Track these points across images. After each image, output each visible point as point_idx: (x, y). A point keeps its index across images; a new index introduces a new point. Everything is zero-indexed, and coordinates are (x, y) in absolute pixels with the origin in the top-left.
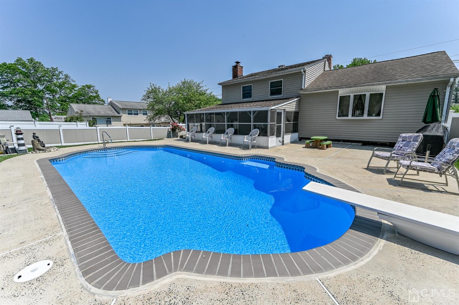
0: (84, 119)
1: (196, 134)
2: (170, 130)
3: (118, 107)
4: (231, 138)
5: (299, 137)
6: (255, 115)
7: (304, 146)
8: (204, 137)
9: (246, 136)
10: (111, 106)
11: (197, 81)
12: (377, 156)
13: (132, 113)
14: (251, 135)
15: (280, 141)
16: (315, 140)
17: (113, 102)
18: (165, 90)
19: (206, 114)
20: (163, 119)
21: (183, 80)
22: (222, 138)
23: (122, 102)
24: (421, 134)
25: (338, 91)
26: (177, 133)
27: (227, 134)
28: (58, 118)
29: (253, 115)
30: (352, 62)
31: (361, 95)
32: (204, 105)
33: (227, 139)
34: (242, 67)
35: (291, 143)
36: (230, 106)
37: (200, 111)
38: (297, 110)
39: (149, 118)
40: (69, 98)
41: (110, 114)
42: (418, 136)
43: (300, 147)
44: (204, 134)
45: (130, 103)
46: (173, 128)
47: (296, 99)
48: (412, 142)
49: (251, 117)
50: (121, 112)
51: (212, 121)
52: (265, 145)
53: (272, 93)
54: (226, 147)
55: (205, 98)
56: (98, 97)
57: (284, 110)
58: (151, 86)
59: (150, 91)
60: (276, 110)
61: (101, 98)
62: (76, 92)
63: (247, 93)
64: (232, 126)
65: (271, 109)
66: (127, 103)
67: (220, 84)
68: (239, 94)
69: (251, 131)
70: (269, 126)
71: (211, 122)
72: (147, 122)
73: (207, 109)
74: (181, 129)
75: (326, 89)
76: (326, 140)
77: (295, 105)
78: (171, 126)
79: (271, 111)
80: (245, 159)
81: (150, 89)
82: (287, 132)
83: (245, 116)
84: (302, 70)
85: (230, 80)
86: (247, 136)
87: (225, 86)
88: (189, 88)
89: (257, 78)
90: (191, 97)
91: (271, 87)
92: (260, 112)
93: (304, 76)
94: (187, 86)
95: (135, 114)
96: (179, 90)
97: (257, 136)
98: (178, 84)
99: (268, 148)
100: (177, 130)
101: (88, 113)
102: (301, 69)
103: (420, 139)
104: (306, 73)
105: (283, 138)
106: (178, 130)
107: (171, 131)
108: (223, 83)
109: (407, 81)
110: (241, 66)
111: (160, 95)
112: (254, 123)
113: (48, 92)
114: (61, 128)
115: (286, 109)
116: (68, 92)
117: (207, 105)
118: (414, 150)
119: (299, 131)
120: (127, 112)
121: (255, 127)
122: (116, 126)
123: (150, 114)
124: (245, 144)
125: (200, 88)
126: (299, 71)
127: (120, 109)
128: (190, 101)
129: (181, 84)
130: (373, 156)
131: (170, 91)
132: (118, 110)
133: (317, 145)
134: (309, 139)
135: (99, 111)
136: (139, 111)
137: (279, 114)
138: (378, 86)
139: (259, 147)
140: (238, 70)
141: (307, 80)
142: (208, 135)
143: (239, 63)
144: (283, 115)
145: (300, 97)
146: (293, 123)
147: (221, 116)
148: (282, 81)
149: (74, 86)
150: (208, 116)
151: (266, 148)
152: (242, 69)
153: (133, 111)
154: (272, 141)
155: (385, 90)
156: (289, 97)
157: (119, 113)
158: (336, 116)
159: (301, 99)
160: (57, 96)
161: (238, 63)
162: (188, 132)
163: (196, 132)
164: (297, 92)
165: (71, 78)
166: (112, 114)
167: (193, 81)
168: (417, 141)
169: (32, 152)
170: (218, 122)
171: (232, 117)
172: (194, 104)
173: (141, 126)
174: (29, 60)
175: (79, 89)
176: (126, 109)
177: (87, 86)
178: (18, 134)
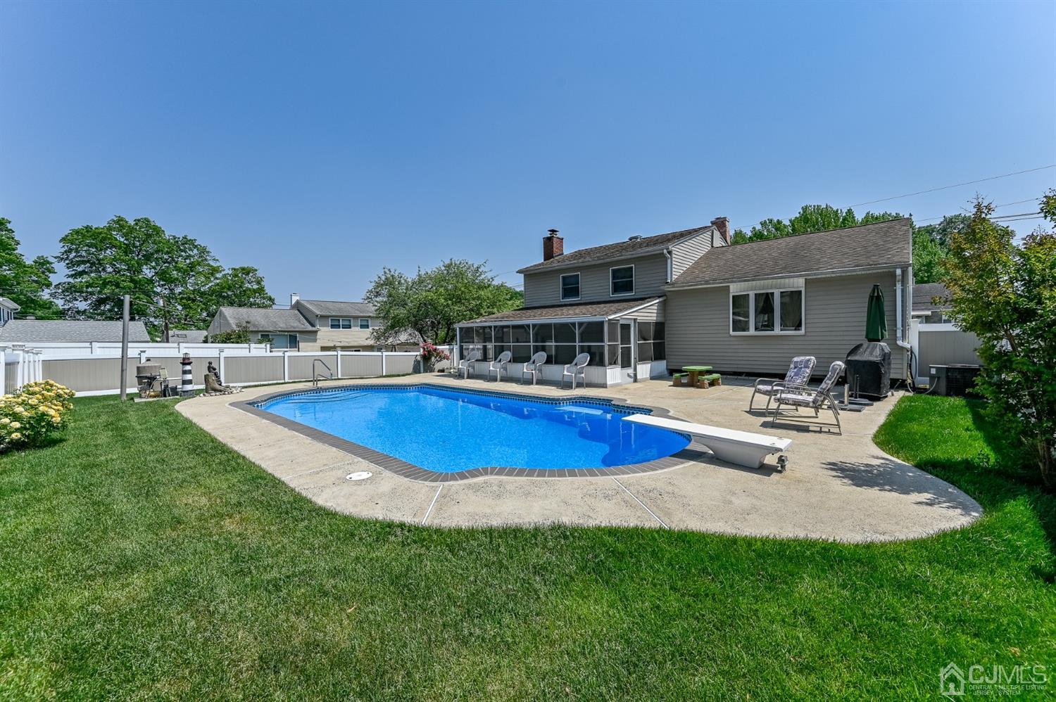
0: (251, 336)
1: (477, 365)
2: (419, 358)
3: (313, 313)
4: (540, 371)
5: (667, 369)
6: (582, 329)
7: (672, 383)
8: (491, 368)
9: (566, 366)
10: (298, 310)
11: (475, 262)
12: (759, 391)
13: (339, 325)
14: (576, 364)
15: (629, 375)
16: (690, 372)
17: (302, 302)
18: (409, 280)
19: (495, 327)
20: (403, 337)
21: (448, 262)
22: (525, 370)
23: (319, 303)
24: (813, 357)
25: (729, 286)
26: (434, 365)
27: (534, 362)
28: (178, 335)
29: (579, 329)
30: (799, 213)
31: (767, 294)
32: (488, 308)
33: (534, 372)
34: (562, 239)
35: (651, 379)
36: (539, 313)
37: (485, 321)
38: (660, 320)
39: (375, 333)
40: (202, 294)
41: (297, 327)
42: (809, 360)
43: (666, 385)
44: (492, 363)
45: (334, 304)
46: (425, 354)
47: (657, 301)
48: (803, 369)
49: (575, 334)
50: (317, 322)
51: (505, 340)
52: (600, 381)
53: (616, 288)
54: (531, 386)
55: (489, 294)
56: (261, 290)
57: (635, 320)
59: (382, 282)
60: (618, 320)
61: (267, 294)
62: (218, 281)
63: (571, 289)
64: (543, 349)
65: (609, 320)
66: (330, 306)
67: (519, 272)
68: (554, 290)
69: (576, 356)
70: (606, 349)
71: (503, 342)
72: (371, 342)
73: (497, 318)
74: (441, 357)
75: (707, 282)
76: (709, 372)
77: (655, 311)
78: (422, 350)
79: (609, 324)
80: (563, 403)
81: (383, 278)
82: (642, 358)
83: (565, 331)
84: (665, 251)
85: (540, 265)
86: (569, 365)
87: (530, 275)
88: (459, 275)
89: (589, 260)
90: (463, 292)
91: (614, 278)
92: (590, 324)
93: (669, 261)
94: (454, 272)
95: (345, 327)
96: (439, 280)
97: (586, 364)
98: (437, 269)
99: (606, 387)
100: (433, 358)
101: (255, 326)
102: (663, 250)
103: (812, 364)
104: (674, 256)
105: (635, 369)
106: (436, 357)
107: (422, 361)
108: (527, 271)
109: (833, 272)
110: (561, 237)
111: (402, 290)
112: (580, 344)
113: (162, 283)
114: (223, 355)
115: (639, 318)
116: (202, 282)
117: (493, 308)
118: (804, 380)
119: (666, 357)
120: (330, 324)
121: (582, 350)
123: (379, 326)
124: (565, 380)
125: (480, 275)
126: (661, 252)
127: (317, 316)
128: (459, 300)
129: (443, 268)
130: (755, 391)
131: (421, 281)
132: (312, 319)
133: (694, 381)
134: (680, 371)
135: (275, 322)
136: (354, 322)
137: (626, 327)
138: (791, 280)
139: (590, 385)
140: (554, 245)
141: (676, 266)
142: (499, 365)
143: (556, 231)
144: (632, 329)
145: (665, 295)
146: (653, 343)
147: (523, 331)
148: (632, 267)
149: (214, 271)
150: (498, 330)
151: (603, 387)
152: (562, 242)
153: (340, 321)
154: (614, 375)
155: (804, 285)
156: (646, 296)
157: (313, 325)
158: (729, 330)
159: (667, 300)
160: (179, 290)
161: (553, 231)
162: (461, 360)
163: (477, 360)
164: (658, 288)
165: (210, 254)
166: (301, 328)
167: (467, 263)
168: (808, 367)
169: (204, 395)
170: (518, 342)
171: (543, 332)
172: (466, 307)
174: (139, 220)
175: (225, 275)
176: (328, 317)
177: (243, 269)
178: (184, 364)
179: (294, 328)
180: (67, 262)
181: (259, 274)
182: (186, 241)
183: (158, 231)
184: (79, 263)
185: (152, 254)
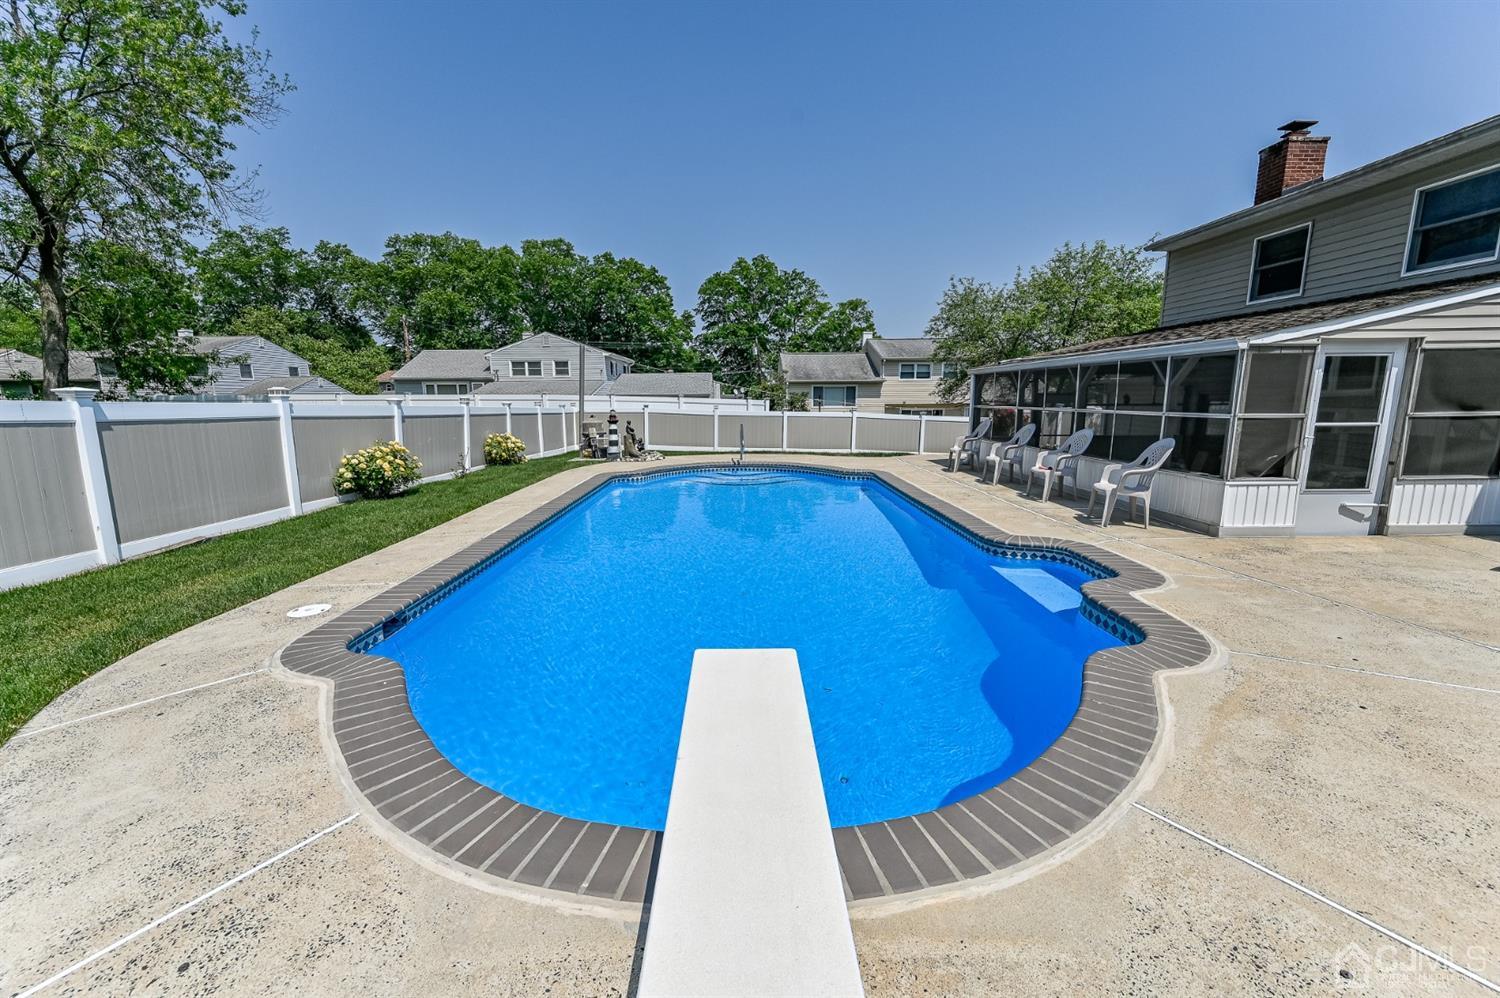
3: (879, 356)
10: (866, 353)
13: (913, 373)
15: (1342, 512)
21: (1062, 250)
23: (891, 342)
33: (1048, 471)
34: (1326, 141)
40: (809, 339)
41: (858, 377)
45: (907, 343)
50: (883, 369)
58: (954, 286)
62: (824, 321)
66: (901, 345)
68: (1236, 280)
82: (1434, 466)
91: (1425, 219)
95: (921, 375)
99: (1215, 535)
101: (808, 376)
105: (1385, 495)
110: (1318, 137)
116: (810, 324)
120: (900, 371)
122: (868, 409)
127: (884, 360)
131: (1016, 293)
132: (877, 363)
136: (933, 369)
139: (1179, 522)
140: (1296, 160)
144: (1394, 371)
147: (1149, 379)
149: (823, 308)
153: (916, 366)
154: (1264, 504)
157: (877, 374)
160: (789, 335)
165: (819, 289)
166: (863, 378)
173: (904, 412)
174: (756, 259)
175: (832, 312)
176: (898, 361)
177: (851, 303)
178: (611, 422)
179: (852, 378)
180: (702, 313)
181: (869, 308)
182: (797, 275)
183: (770, 267)
184: (713, 313)
185: (766, 296)
